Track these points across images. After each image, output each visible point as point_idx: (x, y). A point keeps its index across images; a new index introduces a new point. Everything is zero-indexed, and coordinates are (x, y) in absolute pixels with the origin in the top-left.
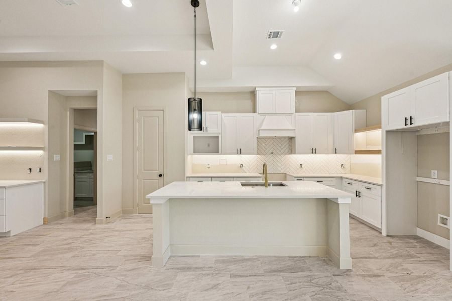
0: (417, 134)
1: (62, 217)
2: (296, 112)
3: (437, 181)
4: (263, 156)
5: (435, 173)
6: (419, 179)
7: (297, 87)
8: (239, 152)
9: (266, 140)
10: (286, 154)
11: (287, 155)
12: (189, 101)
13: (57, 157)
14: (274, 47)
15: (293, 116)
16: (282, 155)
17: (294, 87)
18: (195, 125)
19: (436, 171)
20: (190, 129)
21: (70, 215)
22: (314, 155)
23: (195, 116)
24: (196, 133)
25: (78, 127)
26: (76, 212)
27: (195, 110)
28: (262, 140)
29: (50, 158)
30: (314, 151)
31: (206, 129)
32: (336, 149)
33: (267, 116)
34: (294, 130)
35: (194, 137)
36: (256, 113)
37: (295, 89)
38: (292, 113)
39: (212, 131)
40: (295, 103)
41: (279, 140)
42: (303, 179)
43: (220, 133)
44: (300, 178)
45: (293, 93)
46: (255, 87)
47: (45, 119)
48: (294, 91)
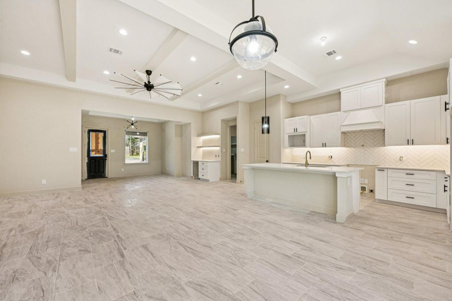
1: (227, 179)
2: (387, 102)
4: (352, 149)
7: (386, 78)
8: (324, 145)
9: (356, 133)
10: (380, 146)
11: (380, 148)
12: (263, 118)
13: (224, 150)
15: (383, 107)
16: (375, 148)
17: (382, 78)
18: (265, 131)
21: (229, 179)
22: (410, 146)
23: (266, 126)
25: (232, 135)
26: (232, 179)
27: (266, 123)
28: (352, 134)
29: (222, 150)
30: (411, 142)
31: (296, 130)
32: (447, 139)
33: (351, 112)
34: (379, 122)
35: (289, 136)
36: (340, 111)
37: (385, 80)
38: (381, 104)
39: (301, 130)
40: (384, 95)
41: (371, 133)
42: (386, 170)
43: (306, 132)
44: (381, 170)
45: (382, 85)
46: (339, 89)
47: (220, 133)
48: (384, 82)
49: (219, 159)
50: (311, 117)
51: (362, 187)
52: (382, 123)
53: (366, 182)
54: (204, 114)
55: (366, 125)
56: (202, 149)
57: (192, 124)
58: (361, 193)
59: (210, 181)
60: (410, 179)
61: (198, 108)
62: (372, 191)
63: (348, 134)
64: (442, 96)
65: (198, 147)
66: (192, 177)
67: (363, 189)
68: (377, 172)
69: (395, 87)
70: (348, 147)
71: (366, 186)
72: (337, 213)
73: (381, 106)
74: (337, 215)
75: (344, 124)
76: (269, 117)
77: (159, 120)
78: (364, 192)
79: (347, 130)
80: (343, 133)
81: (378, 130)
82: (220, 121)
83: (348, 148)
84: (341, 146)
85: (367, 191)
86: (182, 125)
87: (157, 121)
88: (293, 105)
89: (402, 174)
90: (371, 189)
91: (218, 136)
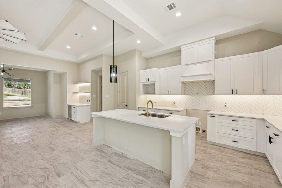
2: (215, 58)
4: (190, 96)
7: (216, 37)
8: (169, 93)
9: (193, 84)
10: (210, 94)
11: (212, 96)
13: (94, 96)
14: (178, 14)
15: (213, 61)
16: (207, 96)
18: (114, 80)
20: (111, 81)
23: (114, 75)
24: (114, 84)
27: (114, 72)
28: (190, 84)
29: (92, 96)
30: (235, 92)
31: (148, 80)
32: (264, 90)
33: (189, 66)
34: (210, 74)
35: (143, 85)
36: (181, 65)
37: (214, 38)
38: (212, 59)
39: (151, 80)
40: (214, 51)
41: (203, 83)
42: (216, 116)
43: (155, 82)
44: (212, 116)
45: (212, 42)
46: (180, 47)
47: (90, 81)
48: (214, 41)
49: (90, 103)
50: (160, 69)
51: (197, 128)
52: (212, 75)
53: (200, 123)
54: (79, 65)
55: (200, 77)
56: (78, 95)
57: (67, 73)
58: (196, 133)
59: (80, 123)
60: (235, 125)
61: (73, 59)
62: (204, 131)
63: (187, 84)
64: (259, 52)
65: (74, 93)
66: (68, 118)
67: (198, 129)
68: (209, 118)
69: (222, 45)
70: (187, 94)
71: (200, 127)
72: (171, 179)
73: (212, 60)
74: (171, 181)
75: (184, 75)
76: (117, 67)
77: (41, 69)
78: (199, 132)
79: (186, 81)
80: (183, 83)
81: (209, 81)
82: (91, 71)
83: (187, 96)
84: (182, 94)
85: (201, 131)
86: (61, 74)
87: (40, 70)
88: (147, 59)
89: (229, 120)
90: (204, 129)
91: (89, 84)
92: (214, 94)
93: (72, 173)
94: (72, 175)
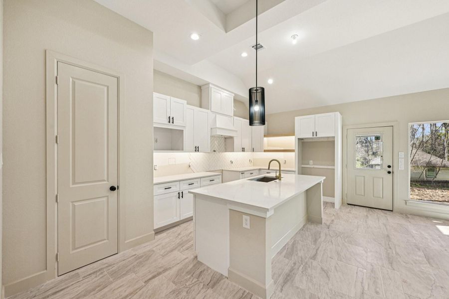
0: (303, 141)
3: (312, 166)
5: (311, 162)
6: (303, 166)
8: (197, 150)
10: (223, 152)
14: (245, 55)
15: (232, 119)
17: (233, 93)
19: (312, 161)
22: (243, 153)
33: (217, 115)
36: (209, 110)
43: (185, 127)
92: (234, 151)
93: (377, 293)
94: (378, 289)
